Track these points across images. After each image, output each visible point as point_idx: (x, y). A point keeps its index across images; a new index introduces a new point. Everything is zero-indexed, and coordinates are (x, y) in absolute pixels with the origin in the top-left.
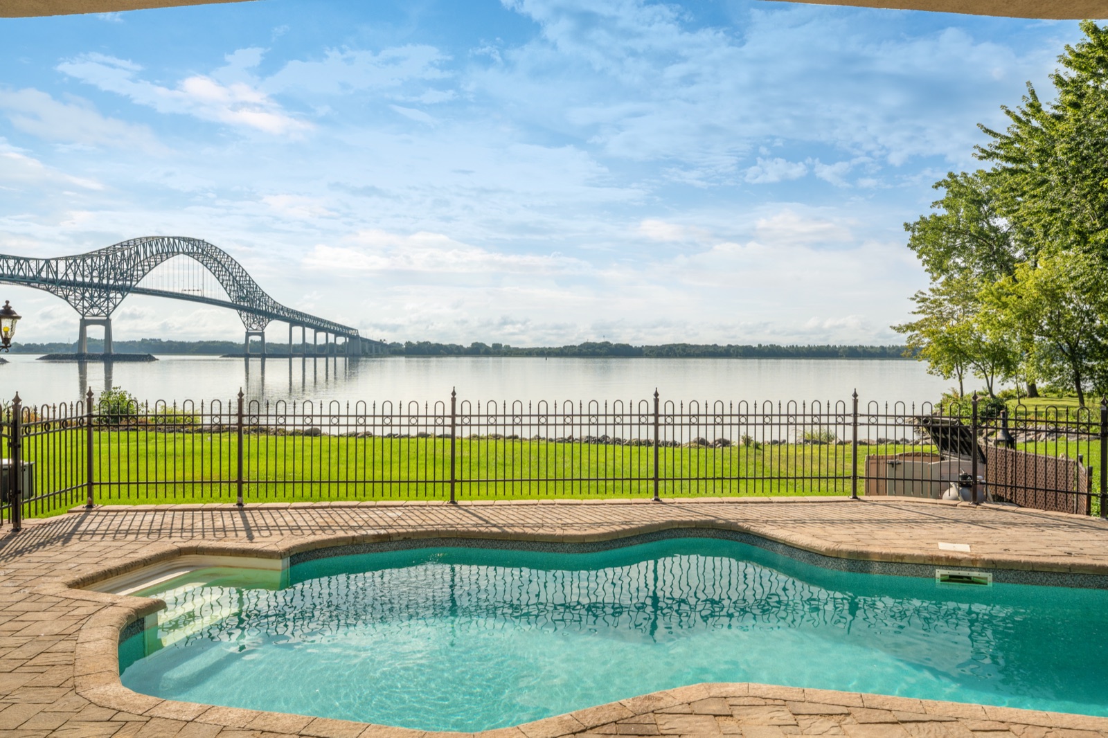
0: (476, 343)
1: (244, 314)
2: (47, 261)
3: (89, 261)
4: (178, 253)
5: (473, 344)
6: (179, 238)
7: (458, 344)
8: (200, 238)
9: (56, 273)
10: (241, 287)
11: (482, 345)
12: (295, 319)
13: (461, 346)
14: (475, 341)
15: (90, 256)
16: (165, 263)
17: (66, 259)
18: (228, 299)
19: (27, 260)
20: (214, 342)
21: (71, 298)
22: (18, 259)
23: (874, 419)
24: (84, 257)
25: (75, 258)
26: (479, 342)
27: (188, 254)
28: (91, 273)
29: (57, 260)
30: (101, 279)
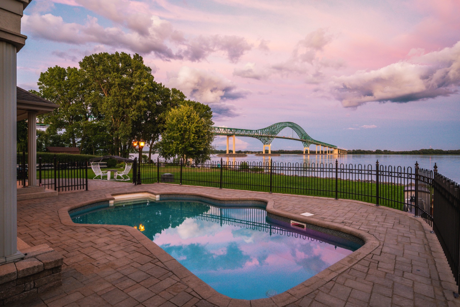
0: (378, 150)
1: (304, 143)
2: (256, 131)
3: (266, 130)
4: (287, 126)
5: (376, 150)
6: (287, 122)
7: (371, 150)
8: (292, 122)
9: (258, 133)
10: (303, 135)
11: (380, 151)
12: (317, 143)
13: (372, 151)
14: (377, 149)
15: (266, 129)
16: (283, 129)
17: (260, 130)
18: (299, 138)
19: (252, 131)
20: (296, 151)
21: (262, 140)
22: (250, 131)
23: (342, 171)
24: (264, 129)
25: (262, 129)
26: (379, 149)
27: (289, 127)
28: (266, 133)
29: (258, 130)
30: (268, 135)
